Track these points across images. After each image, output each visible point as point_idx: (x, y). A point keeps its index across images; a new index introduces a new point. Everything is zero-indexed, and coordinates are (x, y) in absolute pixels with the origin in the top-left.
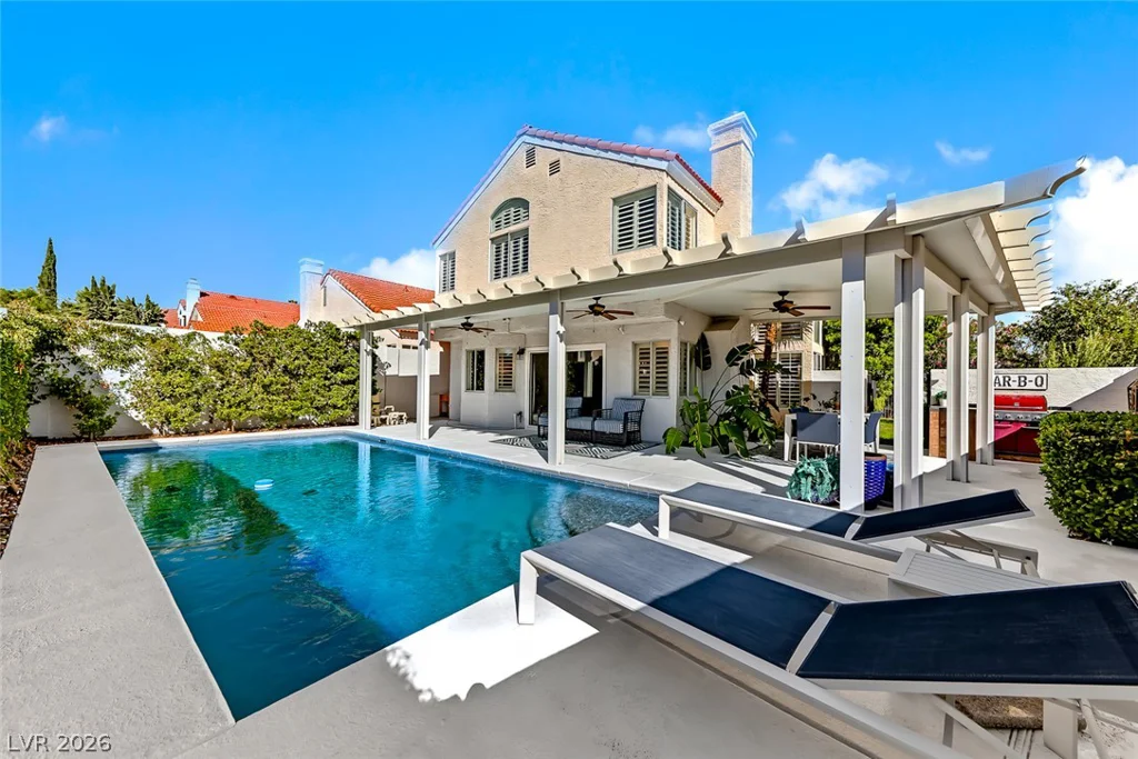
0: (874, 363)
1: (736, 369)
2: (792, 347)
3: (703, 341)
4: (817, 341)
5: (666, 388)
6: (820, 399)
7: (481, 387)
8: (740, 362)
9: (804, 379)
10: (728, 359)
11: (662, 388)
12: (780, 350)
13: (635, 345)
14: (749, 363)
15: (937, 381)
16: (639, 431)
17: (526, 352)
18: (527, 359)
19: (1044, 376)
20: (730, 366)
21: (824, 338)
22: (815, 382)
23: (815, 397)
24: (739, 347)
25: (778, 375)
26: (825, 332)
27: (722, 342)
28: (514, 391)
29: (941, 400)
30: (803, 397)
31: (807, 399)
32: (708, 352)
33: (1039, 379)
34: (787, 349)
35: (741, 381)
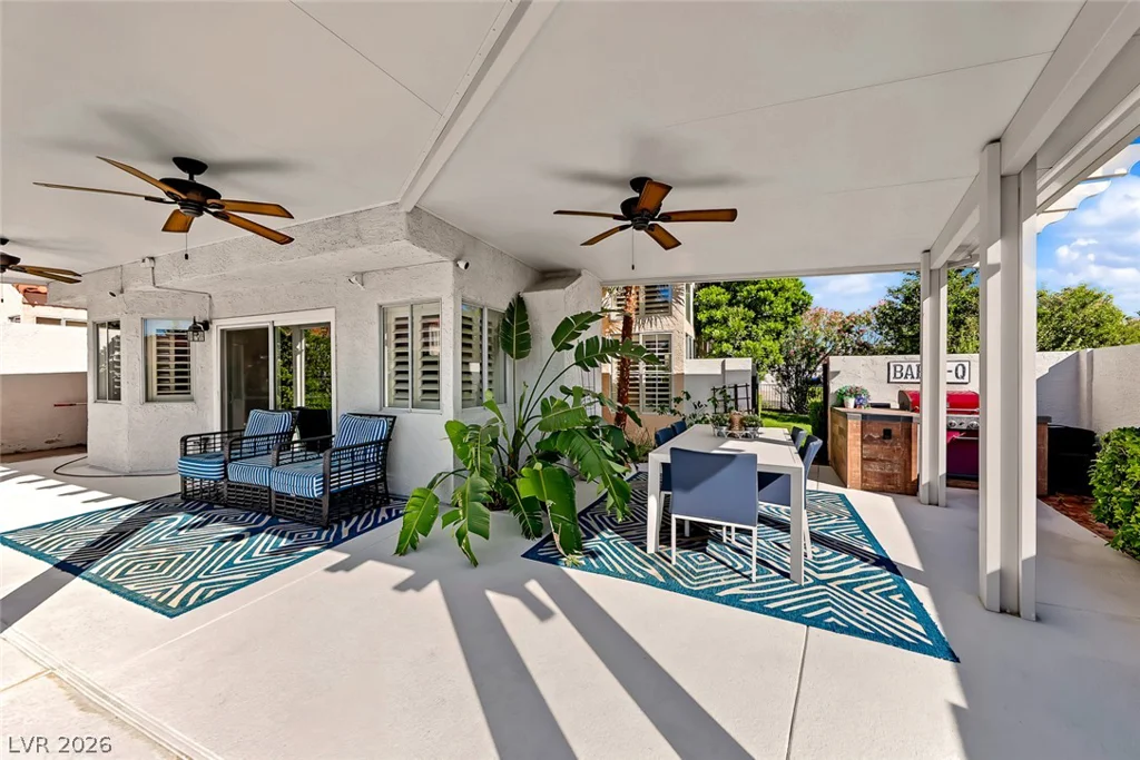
0: (754, 348)
1: (569, 356)
2: (658, 326)
3: (518, 308)
4: (689, 319)
5: (436, 392)
6: (694, 399)
7: (116, 396)
8: (574, 343)
9: (674, 372)
10: (555, 339)
11: (432, 392)
12: (643, 331)
13: (383, 311)
14: (592, 342)
15: (838, 372)
16: (384, 479)
17: (213, 327)
18: (214, 339)
19: (966, 364)
20: (559, 350)
21: (695, 318)
22: (687, 375)
23: (688, 397)
24: (575, 318)
25: (642, 365)
26: (696, 309)
27: (549, 308)
28: (192, 400)
29: (845, 398)
30: (674, 396)
31: (678, 400)
32: (526, 326)
33: (960, 368)
34: (654, 328)
35: (576, 377)
